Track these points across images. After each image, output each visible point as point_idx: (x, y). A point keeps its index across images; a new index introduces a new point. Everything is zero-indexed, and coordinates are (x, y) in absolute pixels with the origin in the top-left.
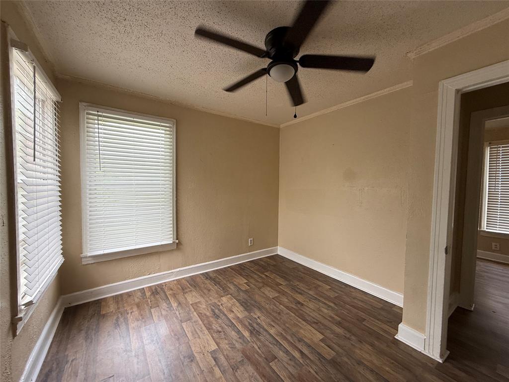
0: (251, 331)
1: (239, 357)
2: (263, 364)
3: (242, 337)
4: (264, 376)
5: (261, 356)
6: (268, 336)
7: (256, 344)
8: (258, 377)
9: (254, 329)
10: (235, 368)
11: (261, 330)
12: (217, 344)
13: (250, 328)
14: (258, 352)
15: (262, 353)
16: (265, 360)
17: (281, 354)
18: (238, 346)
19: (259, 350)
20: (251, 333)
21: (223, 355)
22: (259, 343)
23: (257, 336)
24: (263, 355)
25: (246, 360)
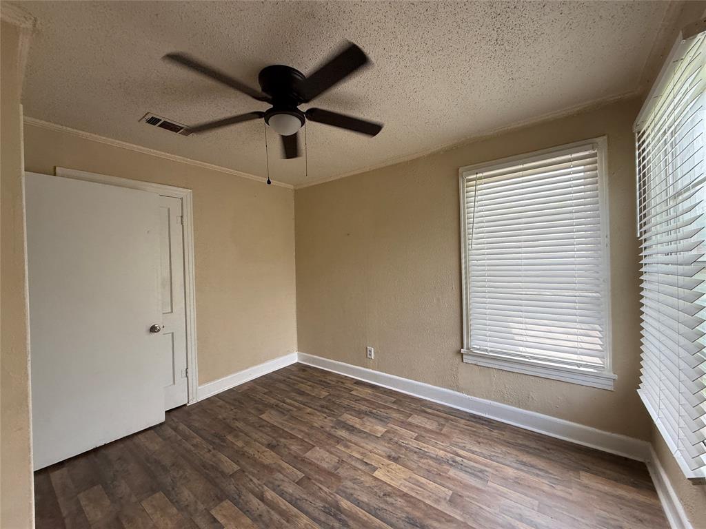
0: (340, 511)
1: (342, 472)
2: (312, 473)
3: (349, 497)
4: (310, 463)
5: (316, 480)
6: (311, 510)
7: (326, 493)
8: (316, 461)
9: (335, 516)
10: (341, 462)
11: (323, 519)
12: (376, 479)
13: (343, 517)
14: (321, 482)
15: (314, 484)
16: (310, 477)
17: (290, 489)
18: (349, 484)
19: (320, 486)
20: (338, 508)
21: (360, 470)
22: (323, 495)
23: (327, 505)
24: (314, 481)
25: (333, 471)
